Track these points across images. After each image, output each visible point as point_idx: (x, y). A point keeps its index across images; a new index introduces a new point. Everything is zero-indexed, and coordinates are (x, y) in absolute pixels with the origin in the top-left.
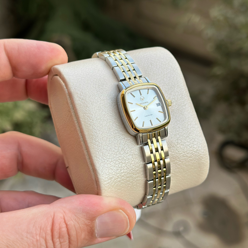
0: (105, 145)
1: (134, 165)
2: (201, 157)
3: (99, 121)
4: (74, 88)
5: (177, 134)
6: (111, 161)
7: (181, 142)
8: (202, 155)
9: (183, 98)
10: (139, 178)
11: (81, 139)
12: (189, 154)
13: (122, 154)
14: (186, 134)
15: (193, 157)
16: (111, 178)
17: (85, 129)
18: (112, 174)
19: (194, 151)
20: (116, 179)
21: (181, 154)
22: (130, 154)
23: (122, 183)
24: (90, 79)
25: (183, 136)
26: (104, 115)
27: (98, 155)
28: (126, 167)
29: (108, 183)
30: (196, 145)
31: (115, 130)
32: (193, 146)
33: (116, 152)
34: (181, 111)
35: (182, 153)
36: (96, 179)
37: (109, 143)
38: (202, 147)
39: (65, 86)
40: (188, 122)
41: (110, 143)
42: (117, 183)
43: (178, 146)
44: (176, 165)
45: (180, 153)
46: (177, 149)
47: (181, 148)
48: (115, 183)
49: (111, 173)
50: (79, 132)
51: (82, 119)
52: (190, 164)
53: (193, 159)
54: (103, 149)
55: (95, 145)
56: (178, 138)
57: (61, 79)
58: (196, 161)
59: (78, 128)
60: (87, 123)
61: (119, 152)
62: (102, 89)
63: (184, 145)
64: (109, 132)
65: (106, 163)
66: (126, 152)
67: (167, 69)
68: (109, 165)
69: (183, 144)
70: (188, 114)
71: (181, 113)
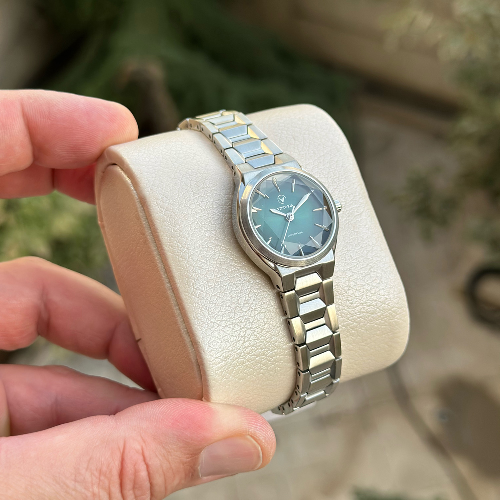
0: (213, 295)
1: (268, 332)
2: (394, 312)
3: (201, 251)
4: (151, 190)
5: (347, 270)
6: (226, 326)
7: (355, 286)
8: (395, 309)
9: (355, 201)
10: (280, 356)
11: (166, 286)
12: (371, 308)
13: (246, 312)
14: (363, 269)
15: (379, 313)
16: (226, 358)
17: (174, 266)
18: (228, 351)
19: (380, 302)
20: (236, 359)
21: (356, 307)
22: (261, 312)
23: (247, 366)
25: (359, 274)
26: (209, 238)
27: (201, 315)
28: (255, 335)
29: (222, 367)
30: (383, 289)
31: (232, 265)
32: (379, 291)
33: (233, 309)
34: (354, 227)
35: (358, 307)
36: (199, 361)
37: (221, 292)
38: (396, 293)
39: (132, 186)
40: (367, 246)
41: (223, 291)
42: (238, 366)
43: (351, 292)
44: (348, 330)
45: (355, 305)
46: (348, 298)
47: (356, 297)
48: (235, 367)
49: (227, 348)
50: (162, 272)
51: (167, 248)
52: (374, 326)
53: (380, 317)
54: (210, 303)
55: (194, 295)
56: (349, 277)
57: (124, 171)
58: (385, 321)
59: (160, 265)
60: (177, 255)
63: (362, 291)
64: (219, 271)
65: (216, 330)
66: (254, 308)
67: (325, 147)
68: (222, 333)
69: (360, 290)
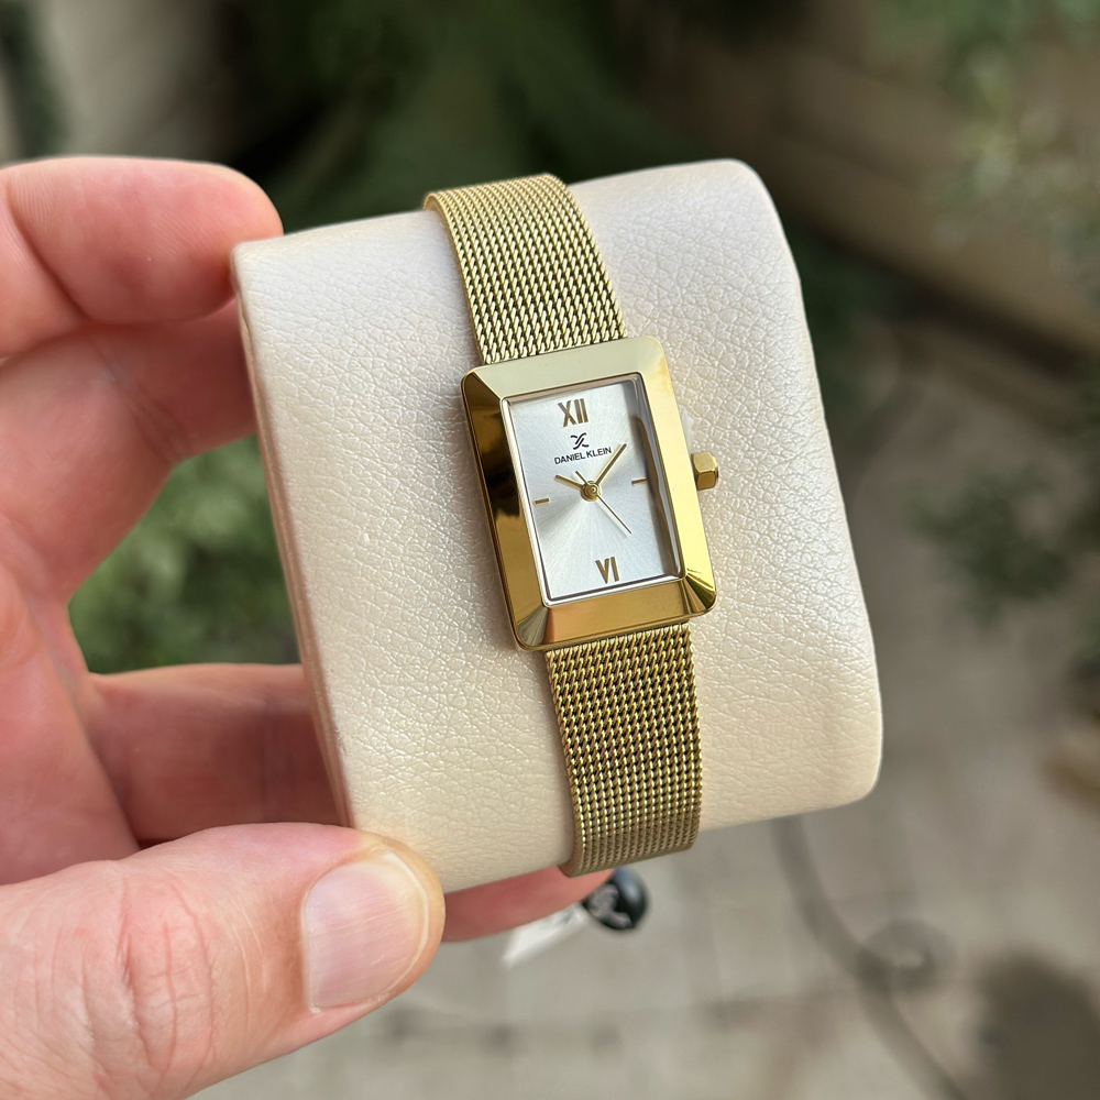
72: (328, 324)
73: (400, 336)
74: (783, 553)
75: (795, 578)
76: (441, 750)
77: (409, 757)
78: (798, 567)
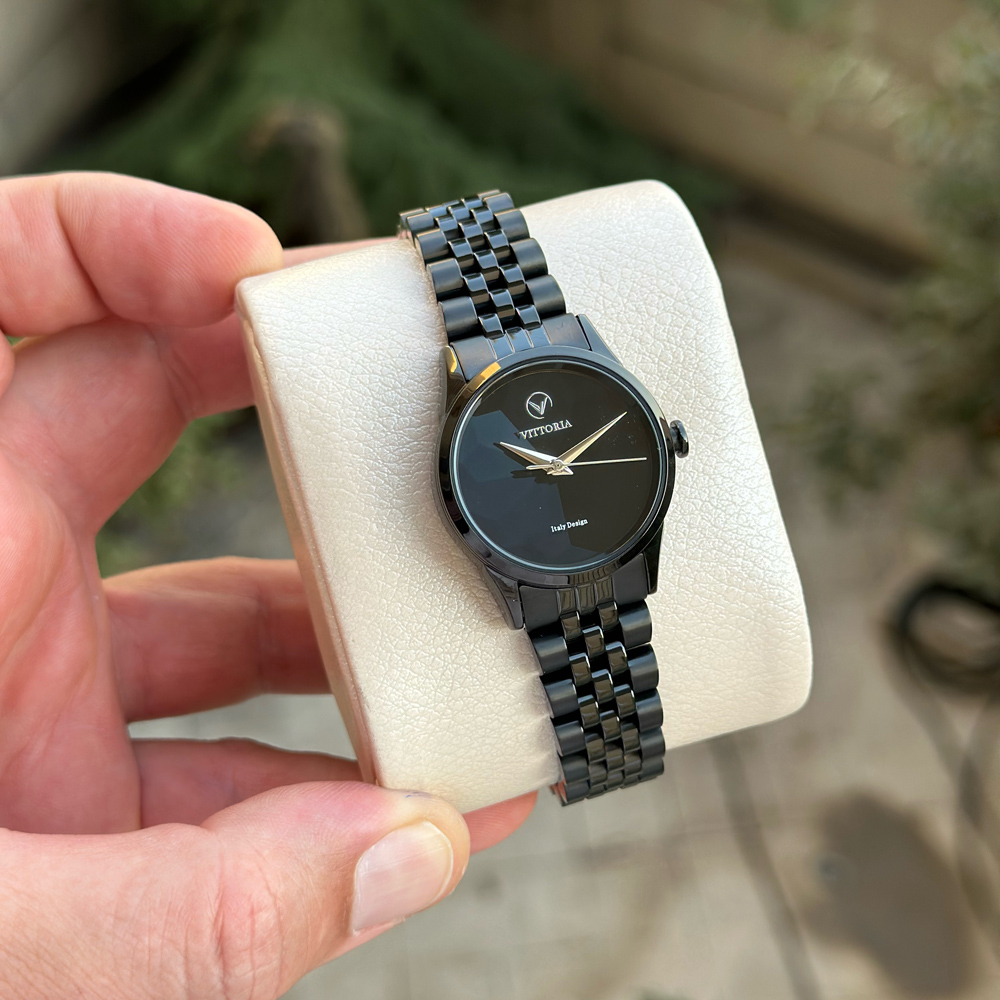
24: (353, 351)
61: (447, 625)
62: (395, 388)
70: (732, 475)
71: (703, 472)
72: (329, 348)
73: (389, 354)
74: (722, 516)
75: (733, 537)
76: (448, 701)
77: (422, 709)
78: (736, 526)
